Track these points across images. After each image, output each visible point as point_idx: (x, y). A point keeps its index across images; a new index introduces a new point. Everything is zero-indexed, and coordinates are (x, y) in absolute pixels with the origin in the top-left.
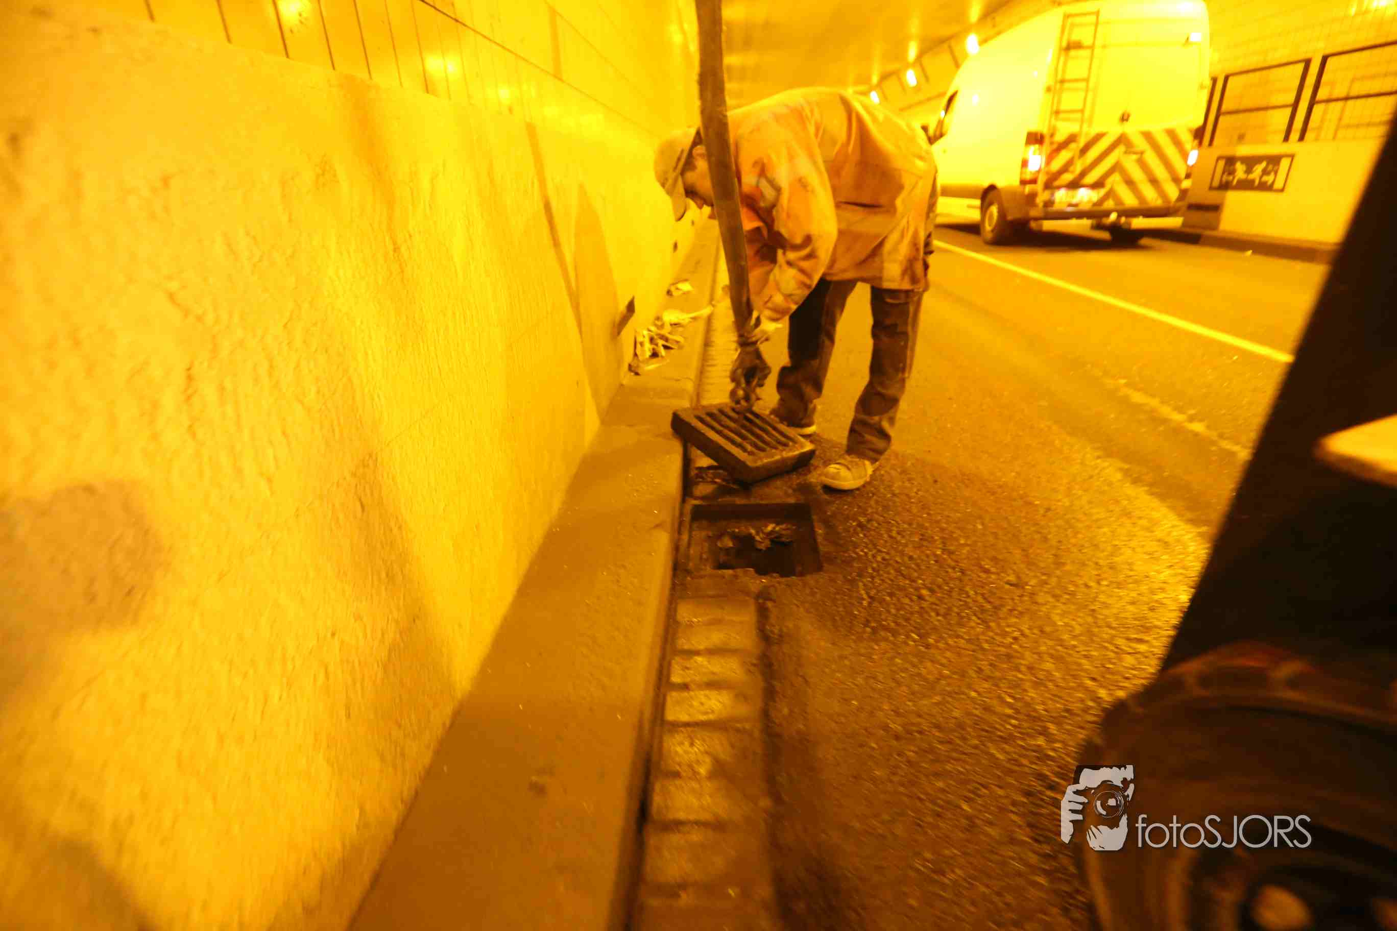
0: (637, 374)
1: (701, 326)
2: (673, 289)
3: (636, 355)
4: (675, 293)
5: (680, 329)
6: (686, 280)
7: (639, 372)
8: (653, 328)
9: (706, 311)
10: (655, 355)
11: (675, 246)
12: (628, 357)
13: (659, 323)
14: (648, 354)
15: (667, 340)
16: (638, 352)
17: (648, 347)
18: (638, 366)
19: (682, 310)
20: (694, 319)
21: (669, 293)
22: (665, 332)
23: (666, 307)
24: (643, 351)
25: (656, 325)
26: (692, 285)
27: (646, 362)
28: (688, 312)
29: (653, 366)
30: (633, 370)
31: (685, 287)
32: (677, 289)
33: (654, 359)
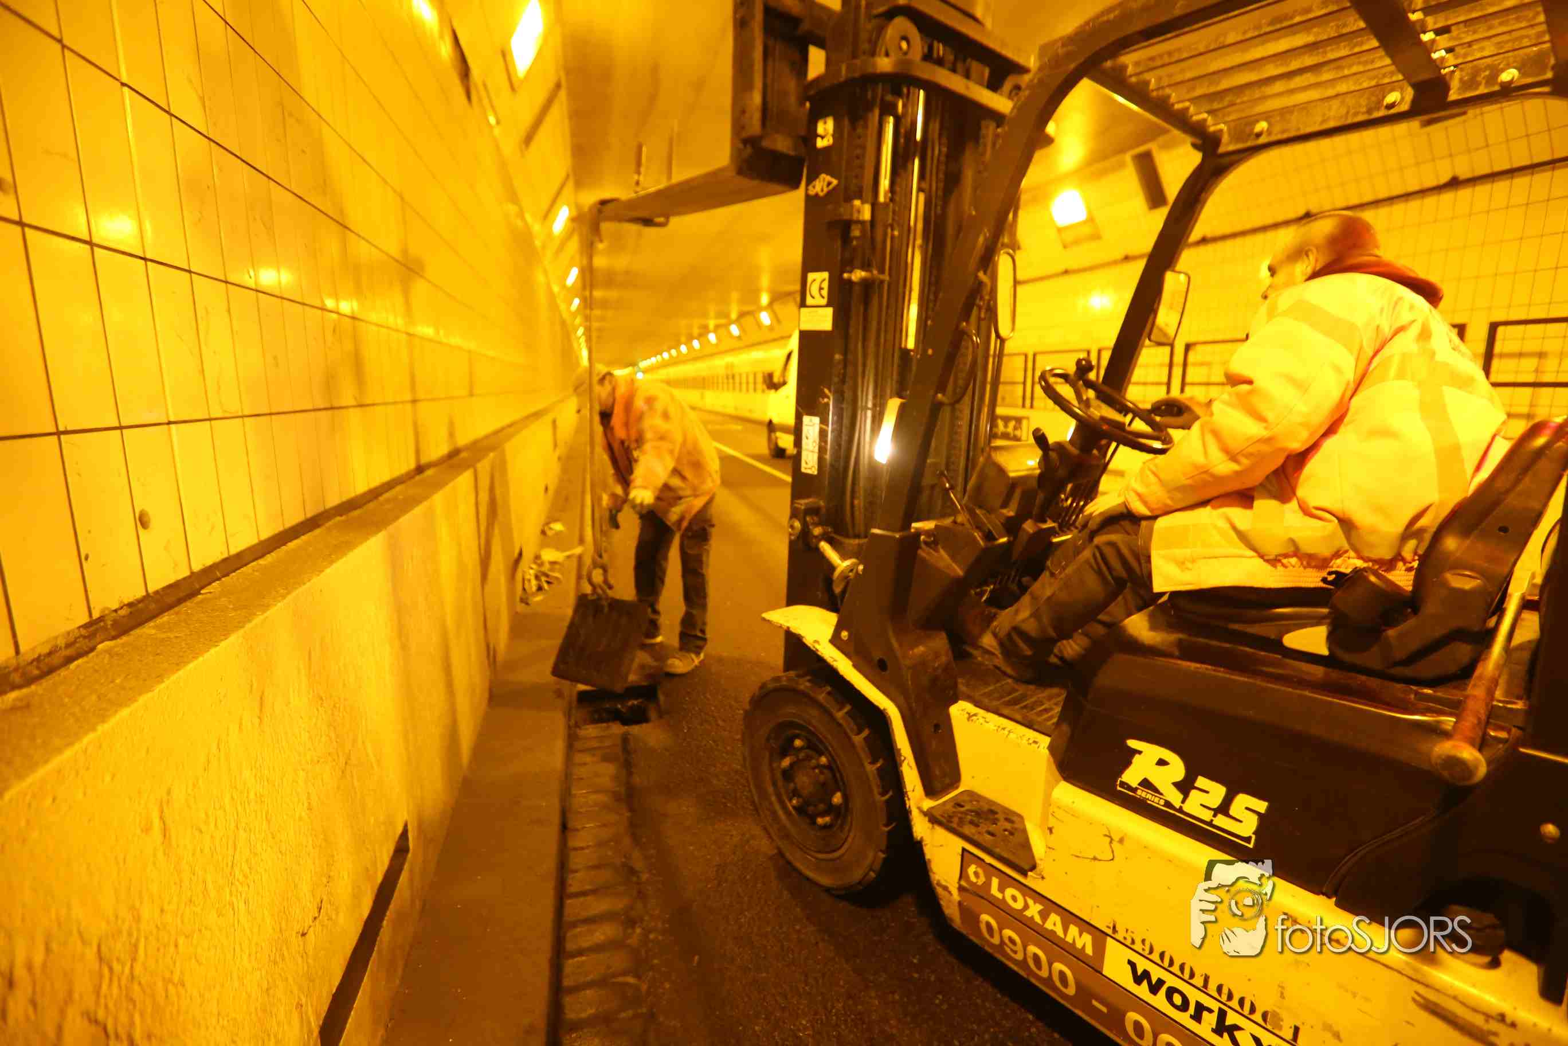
0: (527, 604)
1: (574, 564)
2: (546, 528)
3: (524, 589)
4: (549, 533)
5: (557, 566)
6: (556, 520)
7: (530, 602)
8: (534, 566)
9: (578, 550)
10: (540, 588)
11: (546, 489)
12: (520, 592)
13: (539, 562)
14: (534, 588)
15: (547, 576)
16: (527, 586)
17: (534, 582)
18: (527, 599)
19: (558, 549)
20: (569, 557)
21: (543, 532)
22: (546, 568)
23: (544, 545)
24: (531, 588)
25: (535, 563)
26: (563, 525)
27: (534, 595)
28: (563, 551)
29: (539, 598)
30: (524, 601)
31: (558, 527)
32: (550, 529)
33: (540, 593)
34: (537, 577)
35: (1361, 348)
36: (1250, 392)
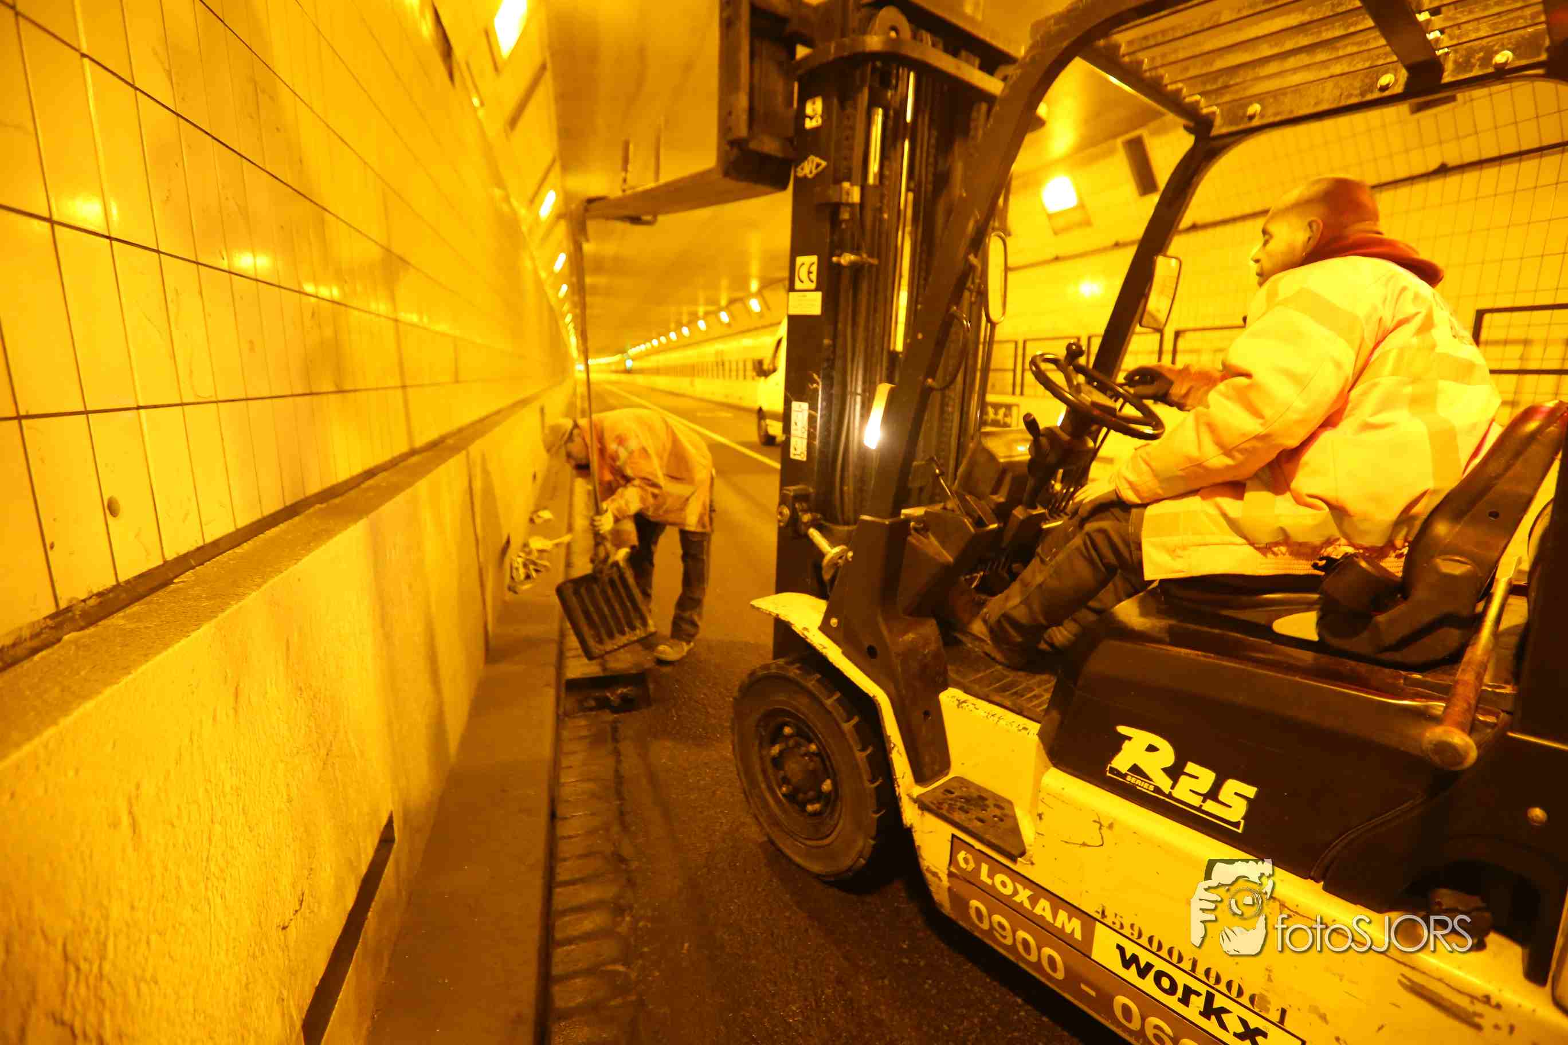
0: (515, 592)
1: (563, 551)
2: (535, 517)
3: (512, 578)
4: (537, 521)
5: (545, 555)
6: (545, 508)
7: (517, 590)
8: (522, 555)
9: (566, 538)
10: (528, 577)
11: (535, 477)
12: (507, 581)
13: (527, 550)
14: (522, 576)
15: (535, 564)
16: (515, 575)
17: (522, 571)
18: (515, 587)
19: (547, 536)
20: (557, 545)
21: (532, 520)
22: (534, 556)
23: (532, 533)
24: (520, 576)
25: (524, 551)
26: (553, 513)
27: (522, 583)
28: (551, 540)
29: (527, 586)
30: (513, 589)
31: (546, 514)
32: (539, 517)
33: (529, 581)
34: (525, 565)
35: (1363, 339)
36: (1250, 387)
